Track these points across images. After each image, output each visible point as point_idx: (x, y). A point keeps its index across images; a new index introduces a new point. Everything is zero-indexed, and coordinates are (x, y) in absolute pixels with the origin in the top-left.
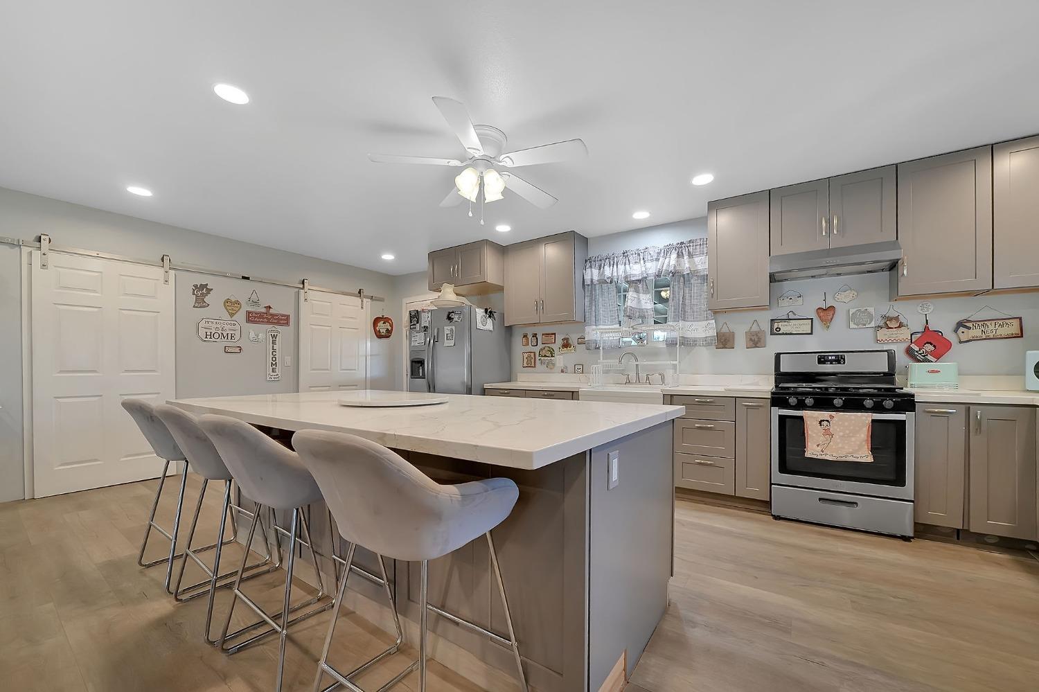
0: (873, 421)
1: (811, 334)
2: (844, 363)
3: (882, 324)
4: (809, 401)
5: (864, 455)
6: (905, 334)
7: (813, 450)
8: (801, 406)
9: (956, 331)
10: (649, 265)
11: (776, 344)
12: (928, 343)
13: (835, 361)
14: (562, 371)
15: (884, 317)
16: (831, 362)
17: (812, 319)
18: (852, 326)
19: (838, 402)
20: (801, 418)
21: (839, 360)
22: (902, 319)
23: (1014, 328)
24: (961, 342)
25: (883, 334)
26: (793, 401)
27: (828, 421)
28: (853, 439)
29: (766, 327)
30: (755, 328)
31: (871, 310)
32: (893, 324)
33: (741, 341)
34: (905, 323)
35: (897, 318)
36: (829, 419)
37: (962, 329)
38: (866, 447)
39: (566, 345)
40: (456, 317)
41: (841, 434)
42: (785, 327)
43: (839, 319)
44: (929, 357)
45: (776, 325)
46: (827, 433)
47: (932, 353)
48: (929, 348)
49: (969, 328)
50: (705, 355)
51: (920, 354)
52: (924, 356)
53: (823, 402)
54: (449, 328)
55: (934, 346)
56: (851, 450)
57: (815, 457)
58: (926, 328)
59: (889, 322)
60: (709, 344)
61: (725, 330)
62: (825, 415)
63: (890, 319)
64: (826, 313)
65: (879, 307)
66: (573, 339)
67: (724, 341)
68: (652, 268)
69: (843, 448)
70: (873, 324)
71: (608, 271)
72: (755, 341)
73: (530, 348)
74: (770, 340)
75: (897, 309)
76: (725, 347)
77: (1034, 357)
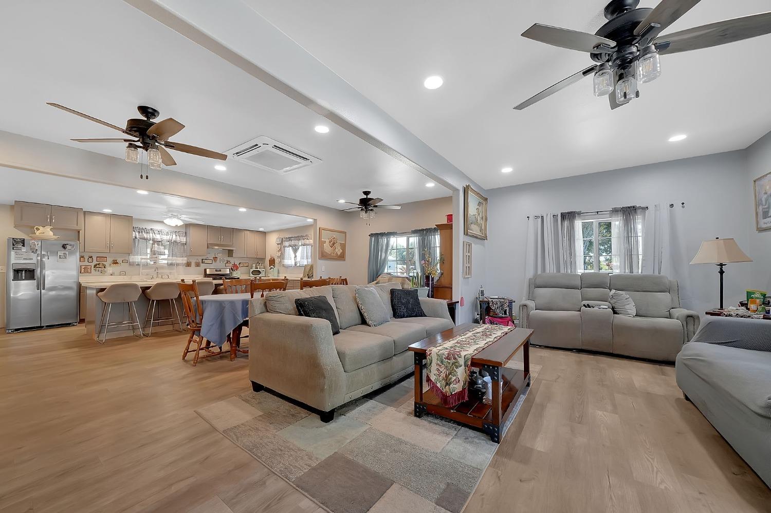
1: (212, 264)
6: (231, 265)
10: (163, 236)
11: (203, 266)
14: (111, 275)
17: (212, 260)
18: (222, 262)
21: (220, 271)
23: (247, 265)
24: (240, 267)
25: (227, 265)
29: (201, 261)
30: (197, 262)
31: (225, 259)
32: (229, 263)
33: (193, 264)
35: (230, 261)
37: (240, 264)
39: (115, 262)
40: (68, 247)
42: (206, 261)
43: (218, 260)
45: (203, 261)
48: (236, 268)
50: (181, 268)
51: (234, 269)
54: (63, 252)
58: (235, 264)
60: (184, 265)
61: (188, 261)
63: (228, 261)
64: (215, 258)
66: (119, 260)
67: (188, 265)
68: (166, 238)
70: (225, 262)
71: (145, 235)
72: (198, 265)
73: (86, 263)
74: (202, 265)
75: (229, 259)
76: (188, 266)
77: (251, 270)
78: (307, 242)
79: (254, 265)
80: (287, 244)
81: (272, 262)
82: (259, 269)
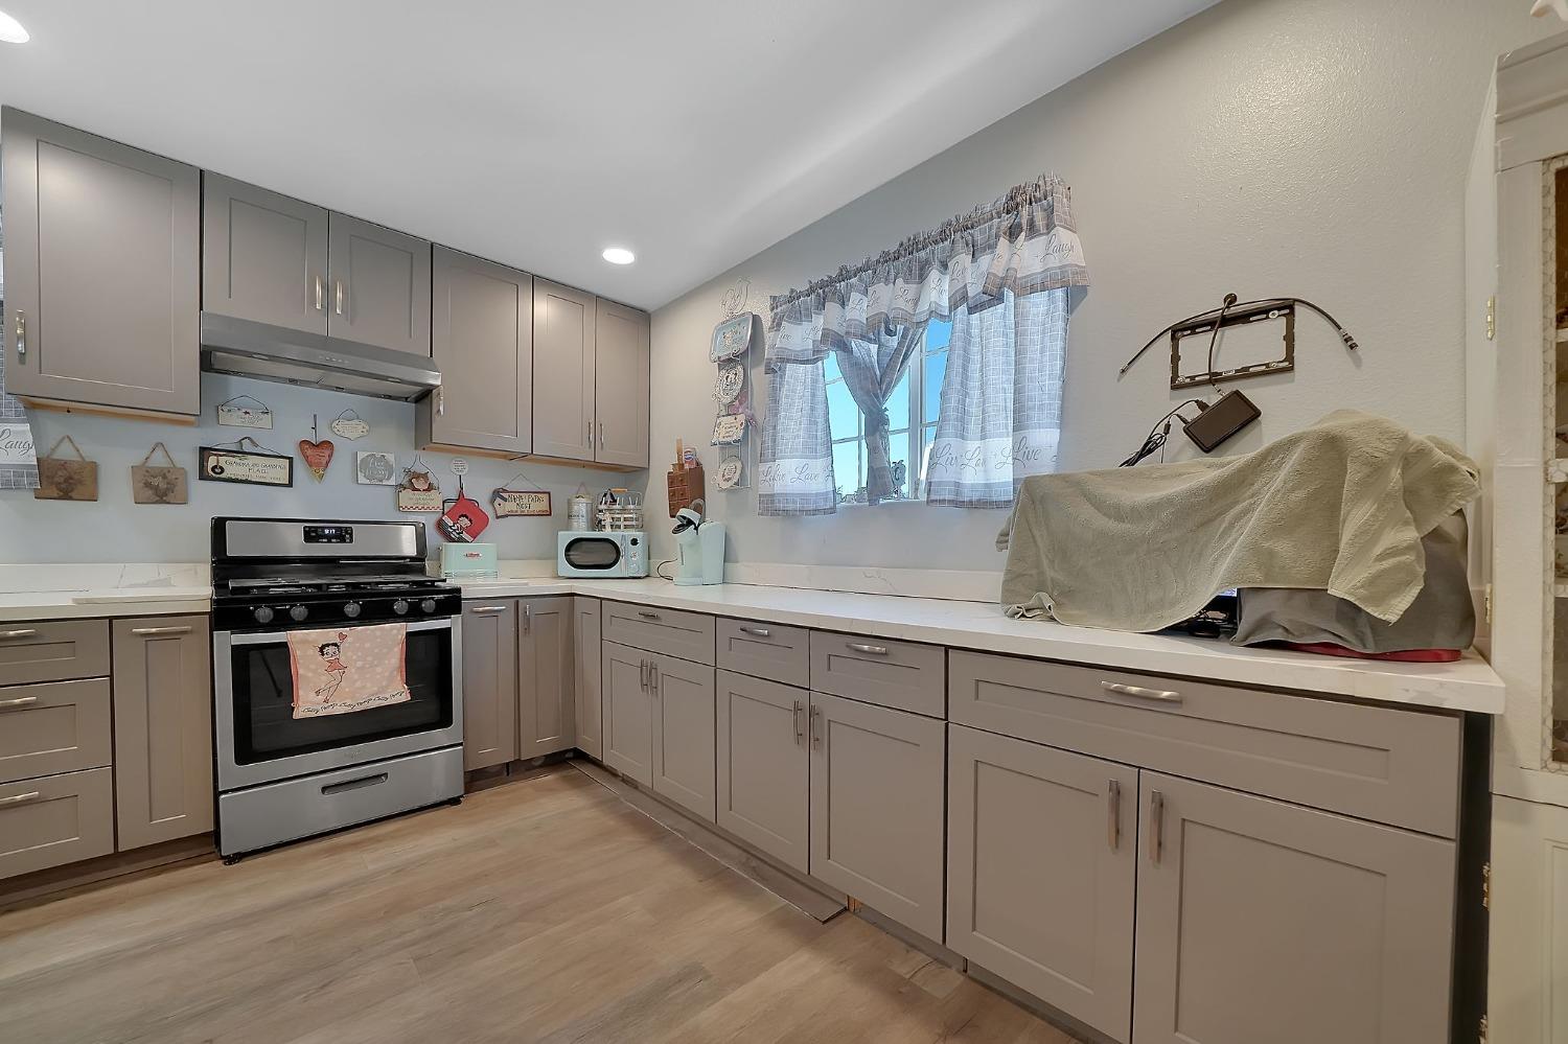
0: (409, 635)
1: (290, 484)
2: (351, 541)
3: (405, 482)
4: (299, 612)
5: (399, 693)
6: (435, 500)
7: (309, 702)
8: (283, 622)
9: (492, 502)
11: (208, 501)
12: (463, 516)
13: (335, 537)
15: (408, 472)
16: (329, 539)
17: (290, 459)
18: (362, 479)
19: (352, 609)
20: (284, 645)
21: (343, 535)
22: (431, 479)
23: (543, 506)
24: (498, 517)
25: (407, 497)
26: (264, 613)
27: (335, 645)
28: (379, 669)
29: (190, 463)
30: (159, 460)
31: (390, 457)
32: (420, 484)
33: (117, 484)
34: (436, 485)
35: (425, 476)
36: (338, 641)
37: (498, 500)
38: (399, 678)
41: (359, 664)
42: (233, 467)
43: (340, 465)
44: (465, 535)
45: (212, 461)
46: (335, 665)
47: (468, 530)
48: (465, 522)
49: (505, 500)
51: (454, 530)
52: (458, 534)
53: (325, 612)
55: (470, 521)
56: (376, 689)
57: (313, 715)
58: (461, 494)
59: (414, 481)
61: (65, 453)
62: (330, 634)
63: (418, 476)
64: (317, 452)
65: (401, 455)
67: (62, 481)
69: (364, 687)
70: (392, 482)
72: (159, 488)
74: (199, 489)
75: (426, 462)
76: (66, 495)
77: (565, 538)
78: (1029, 257)
79: (581, 507)
80: (800, 336)
81: (688, 486)
82: (607, 533)
